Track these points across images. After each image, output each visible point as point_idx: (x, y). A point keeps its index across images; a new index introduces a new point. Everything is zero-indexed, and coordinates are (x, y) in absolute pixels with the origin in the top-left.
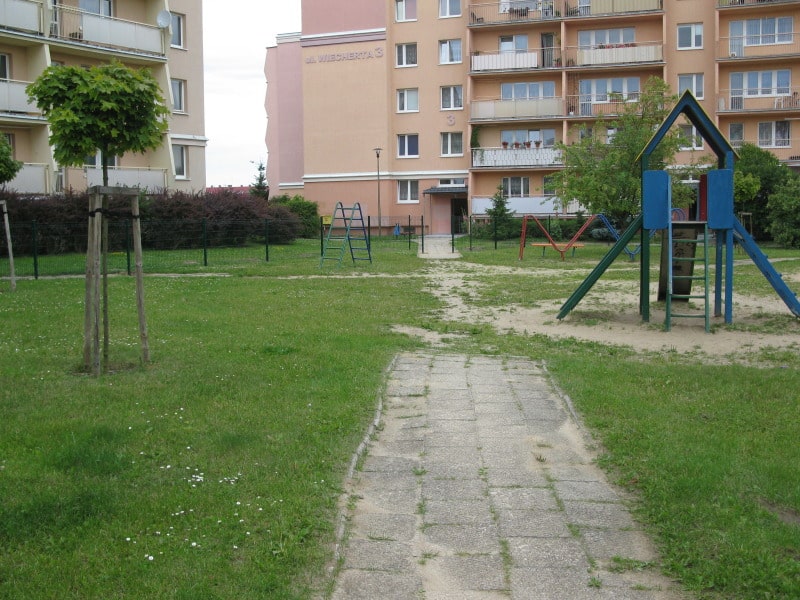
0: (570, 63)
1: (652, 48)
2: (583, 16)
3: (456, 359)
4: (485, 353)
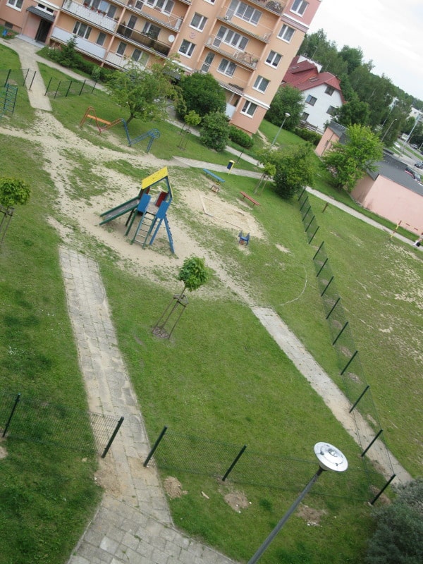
3: (75, 255)
4: (81, 252)
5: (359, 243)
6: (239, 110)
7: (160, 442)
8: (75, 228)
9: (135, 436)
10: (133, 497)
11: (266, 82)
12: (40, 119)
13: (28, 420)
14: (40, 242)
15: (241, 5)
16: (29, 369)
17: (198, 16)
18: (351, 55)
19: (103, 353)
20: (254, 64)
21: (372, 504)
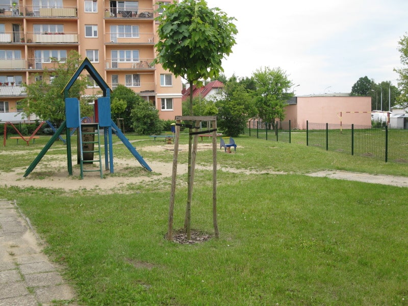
0: (29, 41)
1: (72, 36)
2: (36, 16)
6: (159, 109)
11: (169, 77)
20: (152, 67)
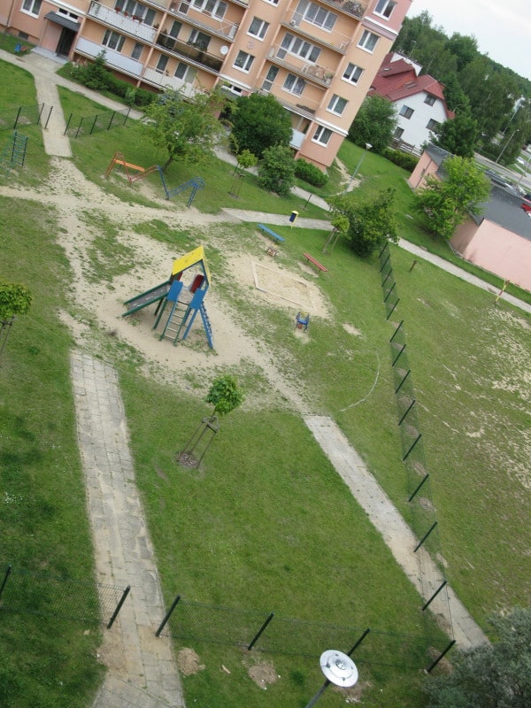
3: (90, 362)
4: (98, 356)
5: (453, 311)
6: (309, 138)
7: (177, 606)
8: (92, 324)
9: (148, 598)
10: (141, 675)
11: (343, 102)
12: (56, 171)
13: (24, 585)
14: (47, 349)
15: (311, 7)
16: (28, 520)
17: (257, 21)
18: (462, 46)
19: (117, 493)
20: (328, 82)
21: (429, 671)
